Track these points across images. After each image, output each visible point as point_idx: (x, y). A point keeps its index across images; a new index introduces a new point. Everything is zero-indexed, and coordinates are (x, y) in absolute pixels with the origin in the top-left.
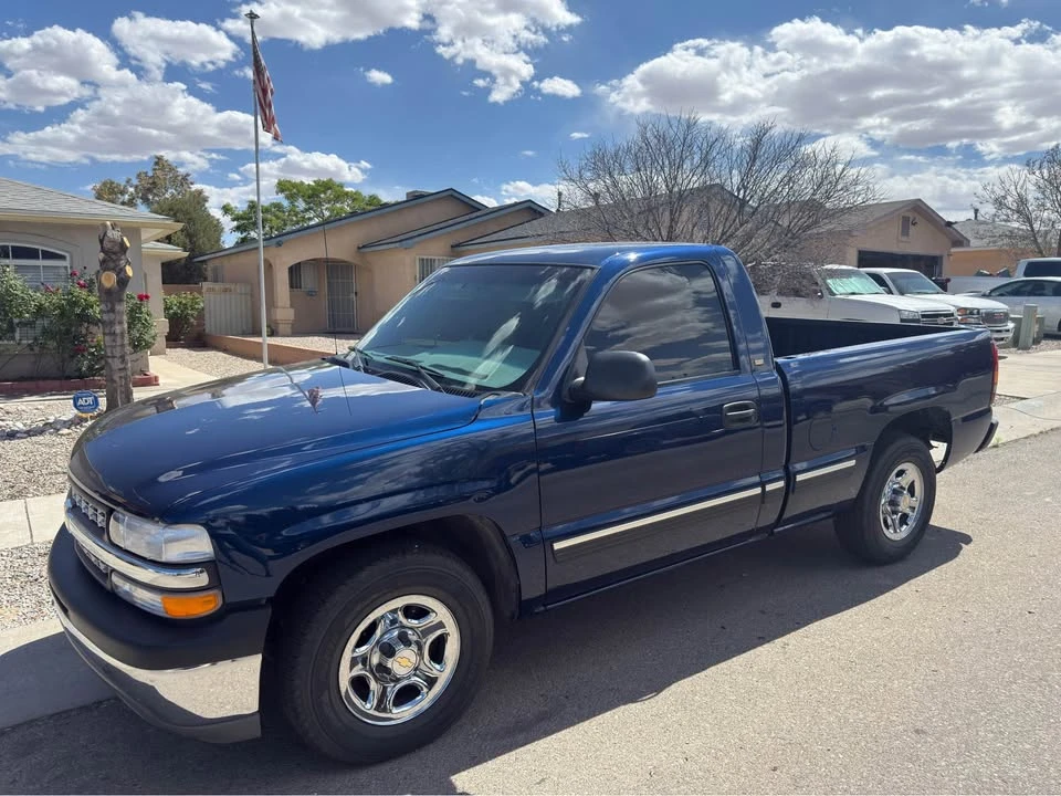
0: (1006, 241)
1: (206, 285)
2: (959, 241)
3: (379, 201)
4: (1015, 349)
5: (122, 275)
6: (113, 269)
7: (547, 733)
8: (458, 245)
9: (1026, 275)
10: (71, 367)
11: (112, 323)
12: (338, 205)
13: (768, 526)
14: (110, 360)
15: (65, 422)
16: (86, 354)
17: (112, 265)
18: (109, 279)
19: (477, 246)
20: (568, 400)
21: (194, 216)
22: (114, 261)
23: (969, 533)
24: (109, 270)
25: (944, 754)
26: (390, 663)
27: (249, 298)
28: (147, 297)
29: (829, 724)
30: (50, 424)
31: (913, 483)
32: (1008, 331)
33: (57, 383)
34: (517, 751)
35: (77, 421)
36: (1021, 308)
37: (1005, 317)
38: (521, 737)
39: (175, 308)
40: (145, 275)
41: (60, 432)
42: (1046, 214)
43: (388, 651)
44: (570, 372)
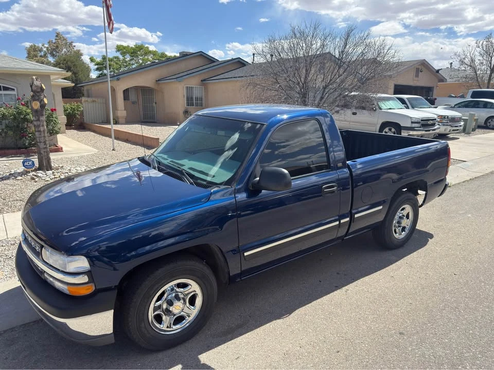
0: (464, 80)
1: (83, 99)
2: (442, 80)
3: (166, 56)
4: (463, 134)
5: (42, 103)
6: (38, 100)
7: (241, 335)
8: (205, 80)
9: (472, 97)
10: (20, 143)
11: (39, 126)
12: (146, 57)
13: (342, 236)
14: (39, 144)
15: (19, 173)
16: (27, 137)
17: (37, 98)
18: (36, 105)
19: (214, 81)
20: (251, 189)
21: (77, 63)
22: (38, 96)
23: (433, 233)
24: (36, 100)
25: (411, 345)
26: (171, 308)
27: (105, 105)
28: (55, 110)
29: (363, 329)
30: (12, 174)
31: (408, 213)
32: (461, 126)
33: (14, 151)
34: (228, 343)
35: (25, 173)
36: (468, 114)
37: (460, 119)
38: (230, 336)
39: (69, 110)
40: (54, 95)
41: (17, 178)
42: (483, 67)
43: (170, 303)
44: (253, 175)
